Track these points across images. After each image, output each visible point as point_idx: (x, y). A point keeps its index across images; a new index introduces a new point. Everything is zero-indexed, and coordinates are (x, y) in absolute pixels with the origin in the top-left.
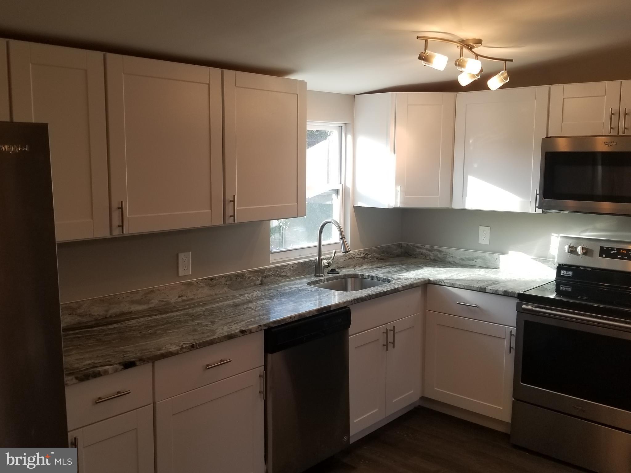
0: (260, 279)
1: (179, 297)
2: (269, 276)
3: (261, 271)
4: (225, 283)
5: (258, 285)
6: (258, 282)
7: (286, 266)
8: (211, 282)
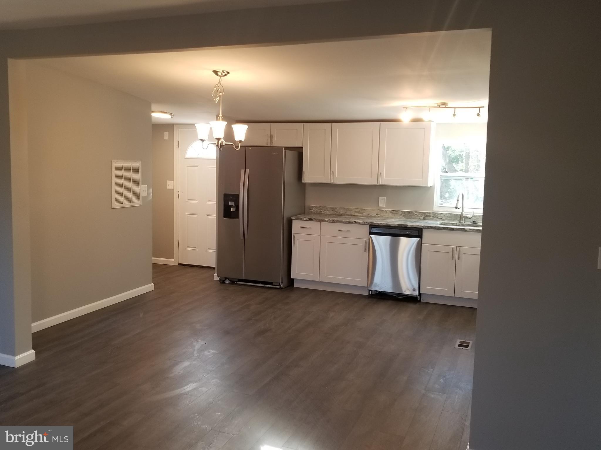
0: (423, 216)
1: (377, 215)
2: (429, 216)
3: (425, 213)
4: (401, 214)
5: (421, 219)
6: (422, 218)
7: (442, 213)
8: (393, 212)
